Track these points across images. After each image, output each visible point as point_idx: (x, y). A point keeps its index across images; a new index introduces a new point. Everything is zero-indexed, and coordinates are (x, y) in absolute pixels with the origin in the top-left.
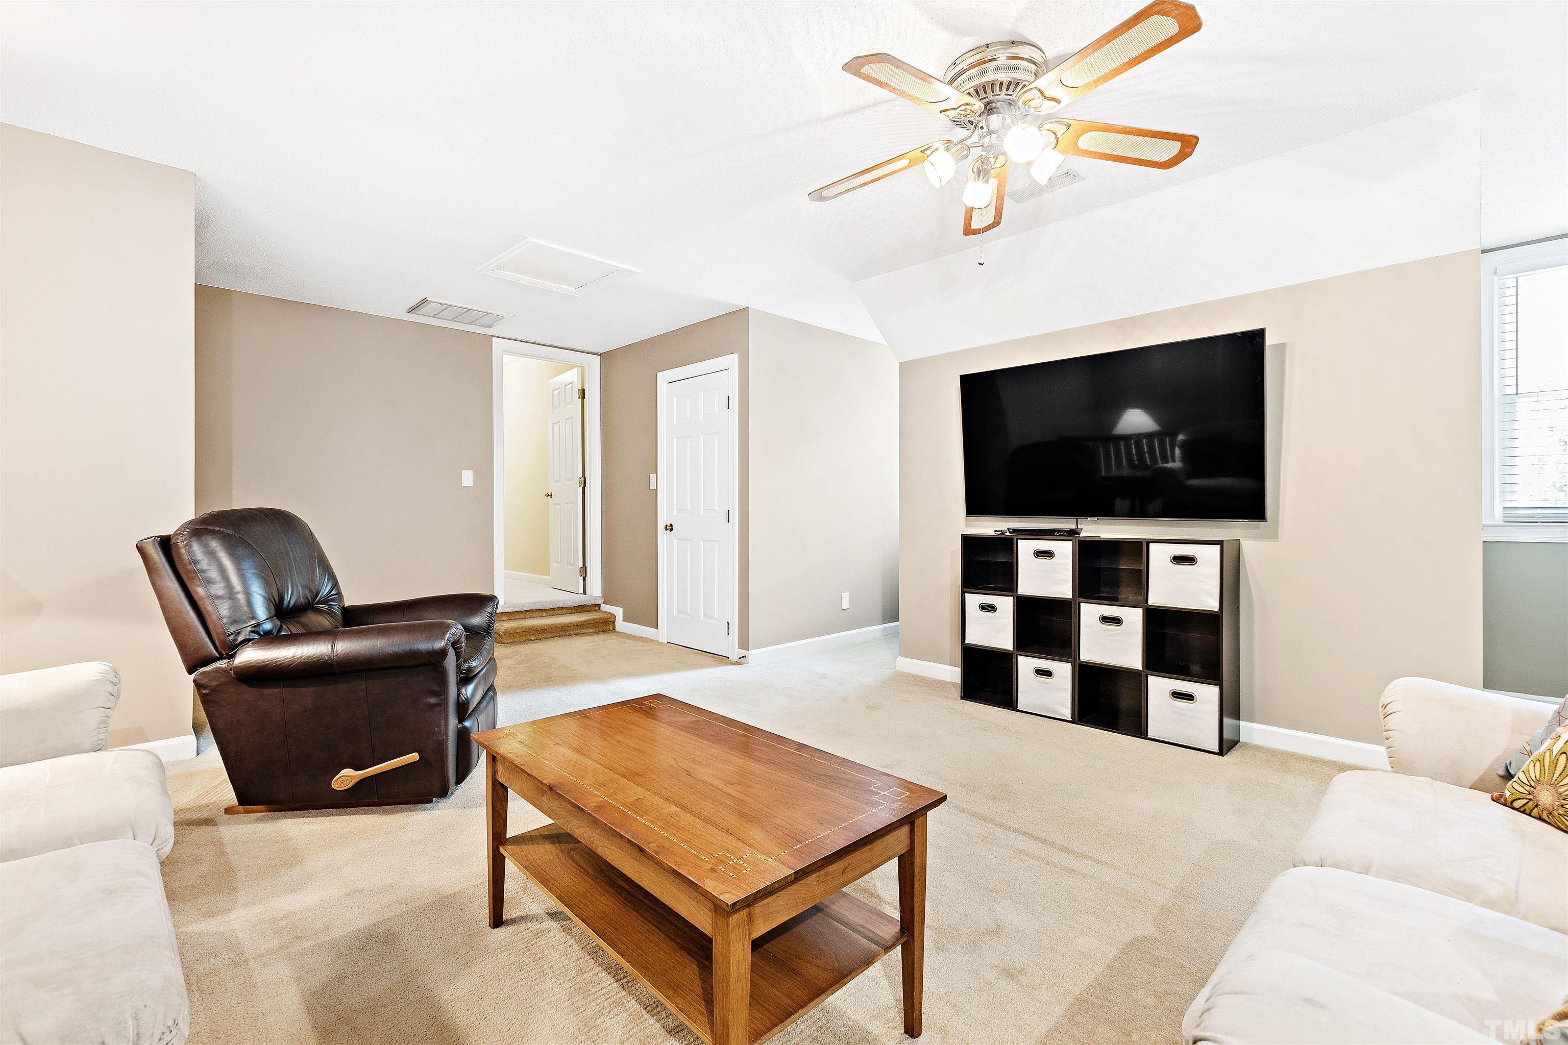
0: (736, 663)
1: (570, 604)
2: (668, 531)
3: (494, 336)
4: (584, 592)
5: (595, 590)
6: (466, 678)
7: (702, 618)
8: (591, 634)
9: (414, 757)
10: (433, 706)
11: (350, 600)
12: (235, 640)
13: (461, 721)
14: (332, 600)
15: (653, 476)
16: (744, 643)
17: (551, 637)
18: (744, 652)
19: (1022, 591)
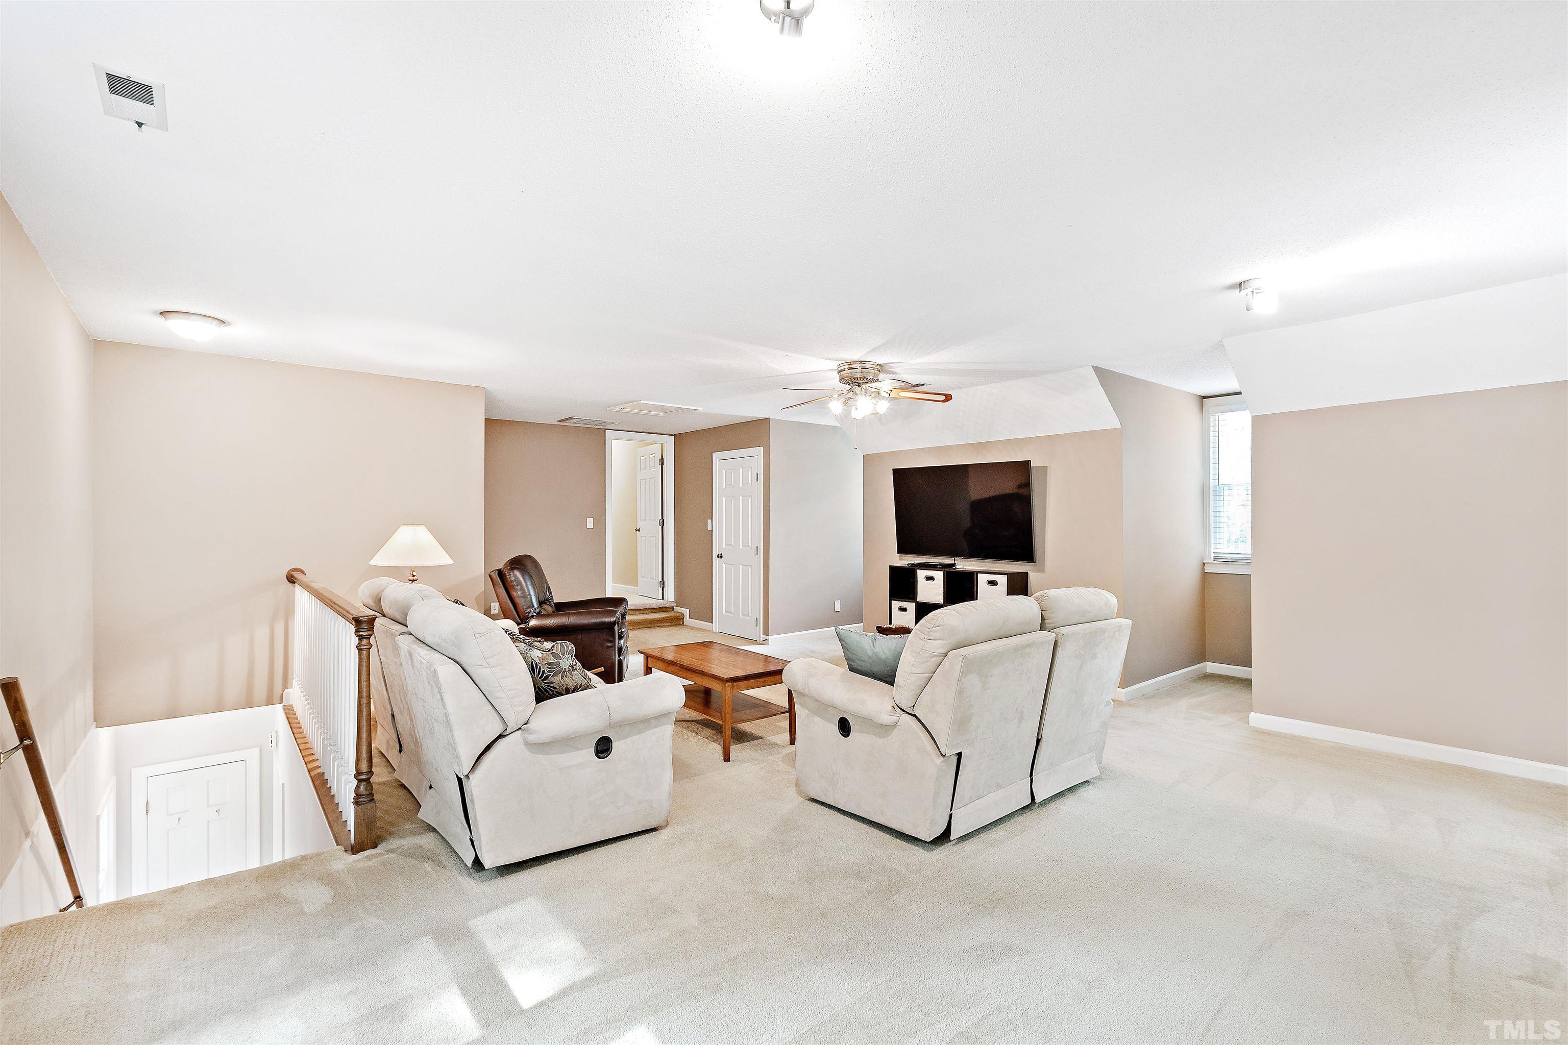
0: (761, 644)
1: (654, 606)
2: (720, 558)
3: (608, 429)
4: (663, 599)
5: (670, 596)
6: (620, 638)
7: (741, 616)
8: (668, 626)
9: (602, 669)
10: (609, 647)
11: (557, 599)
12: (529, 615)
13: (619, 657)
14: (550, 600)
15: (709, 521)
16: (766, 632)
17: (642, 628)
18: (766, 637)
19: (919, 599)
